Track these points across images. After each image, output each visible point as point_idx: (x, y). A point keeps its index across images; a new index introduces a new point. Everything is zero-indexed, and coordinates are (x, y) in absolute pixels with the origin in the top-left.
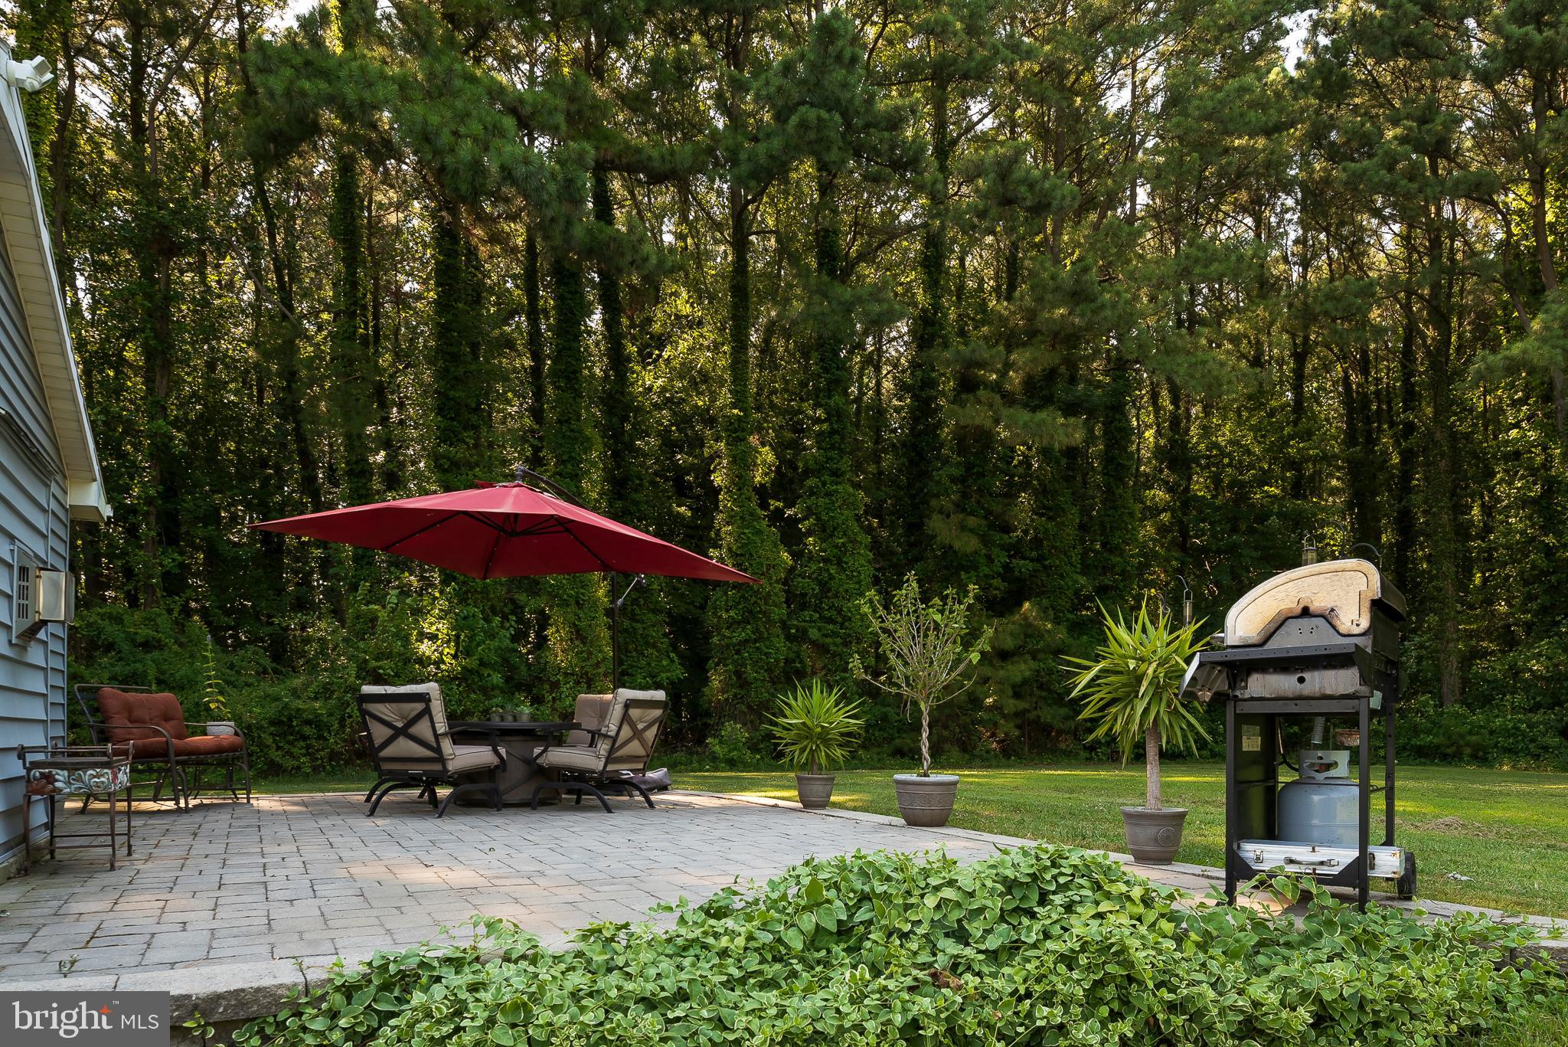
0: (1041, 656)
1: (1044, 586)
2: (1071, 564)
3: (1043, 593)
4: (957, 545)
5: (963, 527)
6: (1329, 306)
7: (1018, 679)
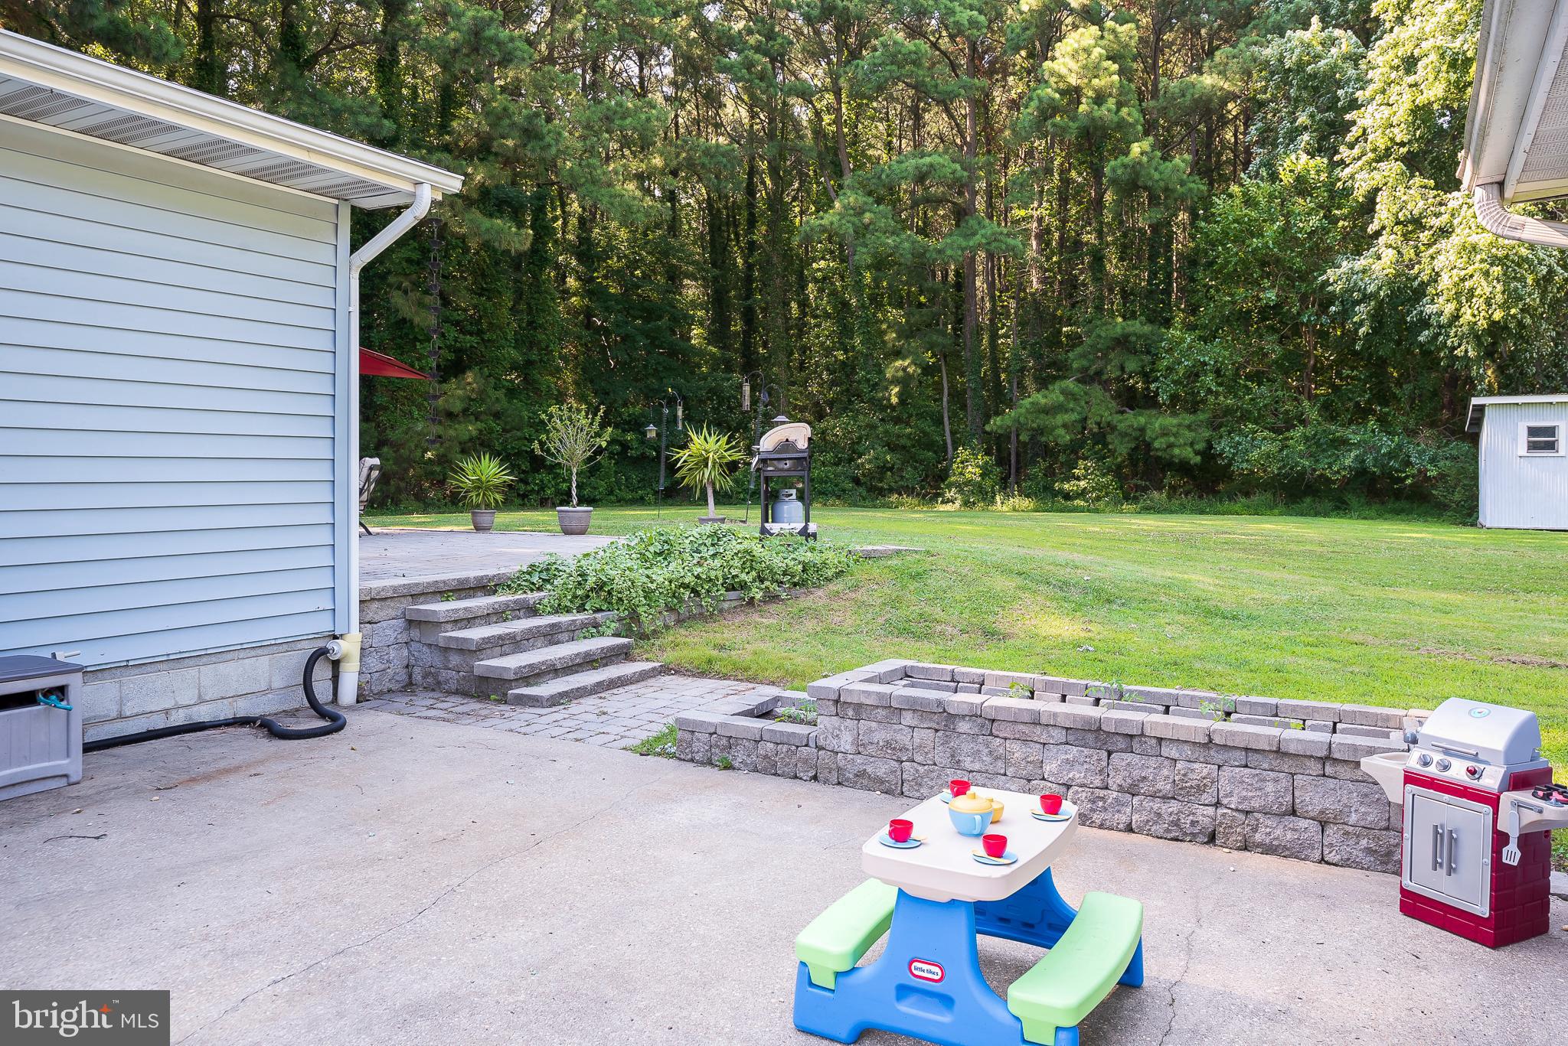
0: (484, 417)
1: (483, 356)
2: (506, 339)
3: (482, 362)
4: (417, 320)
5: (421, 304)
6: (706, 160)
7: (466, 437)
